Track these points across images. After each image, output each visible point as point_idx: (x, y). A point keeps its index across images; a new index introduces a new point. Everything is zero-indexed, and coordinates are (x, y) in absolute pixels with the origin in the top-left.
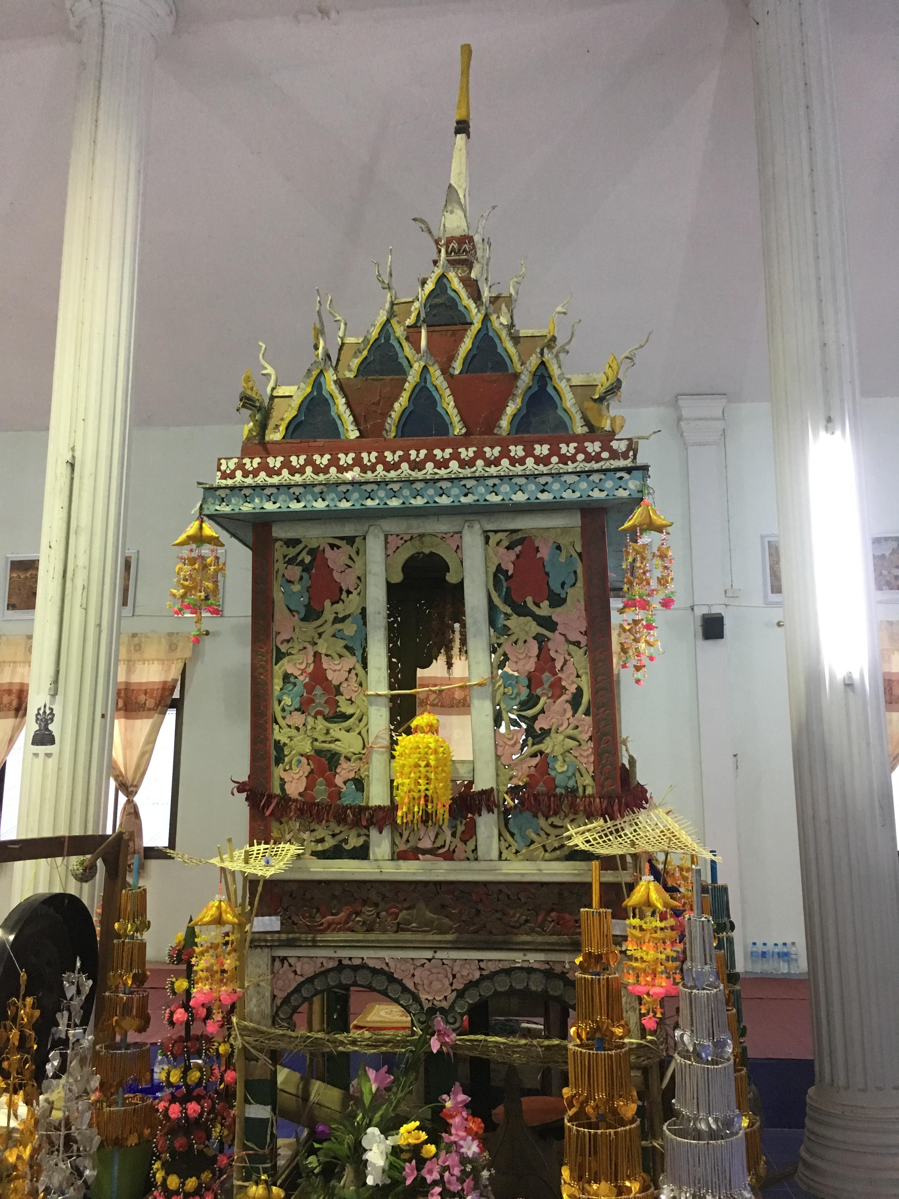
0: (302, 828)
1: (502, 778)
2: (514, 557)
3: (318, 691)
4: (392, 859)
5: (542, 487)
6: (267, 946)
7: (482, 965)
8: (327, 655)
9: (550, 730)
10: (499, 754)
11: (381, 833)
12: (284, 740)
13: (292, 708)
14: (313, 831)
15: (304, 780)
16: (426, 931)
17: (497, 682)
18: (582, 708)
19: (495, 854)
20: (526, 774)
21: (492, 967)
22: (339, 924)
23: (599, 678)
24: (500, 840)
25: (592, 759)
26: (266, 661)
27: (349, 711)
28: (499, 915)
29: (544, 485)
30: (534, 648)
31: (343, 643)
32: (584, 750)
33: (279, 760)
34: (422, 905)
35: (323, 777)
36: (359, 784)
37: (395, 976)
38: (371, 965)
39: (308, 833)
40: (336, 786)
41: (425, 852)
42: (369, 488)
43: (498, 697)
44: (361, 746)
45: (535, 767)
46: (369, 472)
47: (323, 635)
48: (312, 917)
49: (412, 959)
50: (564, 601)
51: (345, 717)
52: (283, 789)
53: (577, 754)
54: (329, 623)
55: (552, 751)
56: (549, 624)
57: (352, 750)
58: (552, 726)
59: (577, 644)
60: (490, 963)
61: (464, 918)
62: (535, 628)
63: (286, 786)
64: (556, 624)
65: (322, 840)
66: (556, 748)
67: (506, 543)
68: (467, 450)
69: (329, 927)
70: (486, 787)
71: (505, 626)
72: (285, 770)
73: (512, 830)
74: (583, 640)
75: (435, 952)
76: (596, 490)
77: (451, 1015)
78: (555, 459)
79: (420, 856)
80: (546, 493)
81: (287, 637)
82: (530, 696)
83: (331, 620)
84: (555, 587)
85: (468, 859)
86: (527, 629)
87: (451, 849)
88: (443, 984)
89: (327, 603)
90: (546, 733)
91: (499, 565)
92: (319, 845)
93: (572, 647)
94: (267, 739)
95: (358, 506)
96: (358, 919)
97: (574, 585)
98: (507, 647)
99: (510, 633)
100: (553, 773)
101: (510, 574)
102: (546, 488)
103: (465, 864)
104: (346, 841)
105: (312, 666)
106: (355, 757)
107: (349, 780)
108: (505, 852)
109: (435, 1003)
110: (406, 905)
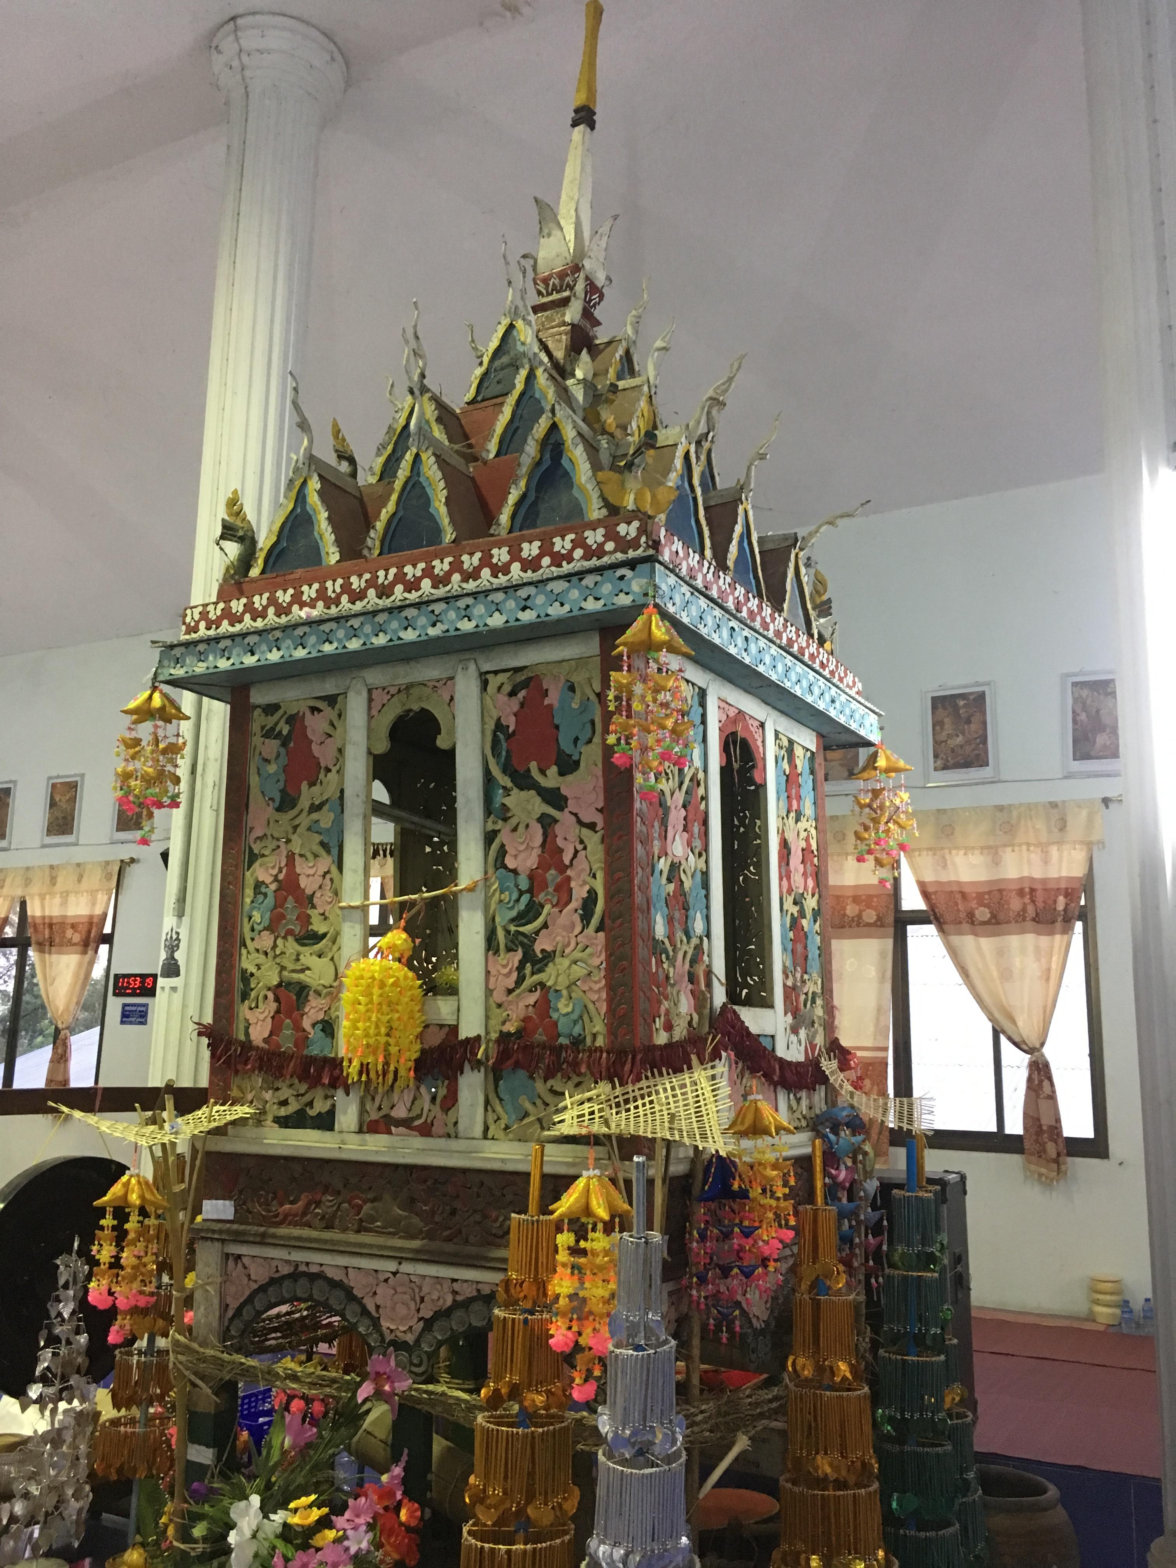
0: (265, 1086)
1: (492, 1022)
2: (516, 708)
3: (290, 903)
4: (360, 1131)
5: (524, 603)
6: (218, 1240)
7: (456, 1286)
8: (301, 855)
9: (554, 952)
10: (491, 987)
11: (348, 1094)
12: (252, 969)
13: (260, 927)
14: (278, 1089)
15: (269, 1020)
16: (390, 1233)
17: (493, 884)
18: (595, 921)
19: (478, 1131)
20: (522, 1016)
21: (468, 1292)
22: (295, 1215)
23: (616, 876)
24: (486, 1110)
25: (604, 995)
26: (236, 866)
27: (322, 930)
28: (478, 1217)
29: (526, 600)
30: (537, 832)
31: (317, 838)
32: (596, 982)
33: (245, 996)
34: (387, 1197)
35: (290, 1018)
36: (328, 1027)
37: (355, 1292)
38: (329, 1275)
39: (270, 1092)
40: (304, 1030)
41: (400, 1123)
42: (326, 627)
43: (493, 906)
44: (333, 977)
45: (534, 1006)
46: (333, 607)
47: (299, 830)
48: (267, 1204)
49: (376, 1271)
50: (577, 764)
51: (317, 938)
52: (247, 1034)
53: (586, 988)
54: (305, 813)
55: (555, 983)
56: (556, 799)
57: (322, 982)
58: (556, 947)
59: (592, 826)
60: (465, 1285)
61: (437, 1218)
62: (539, 807)
63: (251, 1030)
64: (566, 799)
65: (284, 1103)
66: (560, 979)
67: (507, 688)
68: (442, 562)
69: (286, 1220)
70: (472, 1034)
71: (504, 805)
72: (251, 1009)
73: (502, 1096)
74: (599, 820)
75: (400, 1263)
76: (591, 599)
77: (417, 1353)
78: (546, 561)
79: (393, 1128)
80: (528, 610)
81: (260, 834)
82: (530, 905)
83: (307, 809)
84: (566, 745)
85: (449, 1136)
86: (530, 807)
87: (429, 1121)
88: (409, 1309)
89: (304, 786)
90: (548, 957)
91: (499, 719)
92: (283, 1109)
93: (585, 832)
94: (232, 967)
95: (314, 654)
96: (317, 1211)
97: (590, 741)
98: (504, 837)
99: (510, 815)
100: (555, 1016)
101: (511, 730)
102: (528, 603)
103: (442, 1143)
104: (310, 1104)
105: (284, 871)
106: (325, 991)
107: (317, 1023)
108: (492, 1128)
109: (399, 1334)
110: (370, 1196)
